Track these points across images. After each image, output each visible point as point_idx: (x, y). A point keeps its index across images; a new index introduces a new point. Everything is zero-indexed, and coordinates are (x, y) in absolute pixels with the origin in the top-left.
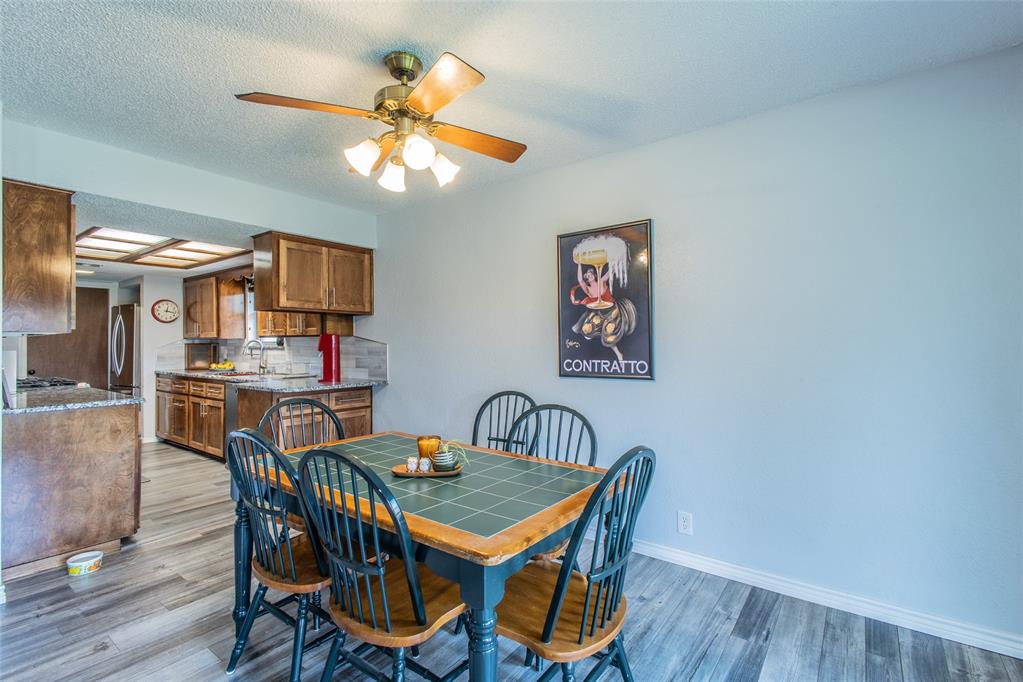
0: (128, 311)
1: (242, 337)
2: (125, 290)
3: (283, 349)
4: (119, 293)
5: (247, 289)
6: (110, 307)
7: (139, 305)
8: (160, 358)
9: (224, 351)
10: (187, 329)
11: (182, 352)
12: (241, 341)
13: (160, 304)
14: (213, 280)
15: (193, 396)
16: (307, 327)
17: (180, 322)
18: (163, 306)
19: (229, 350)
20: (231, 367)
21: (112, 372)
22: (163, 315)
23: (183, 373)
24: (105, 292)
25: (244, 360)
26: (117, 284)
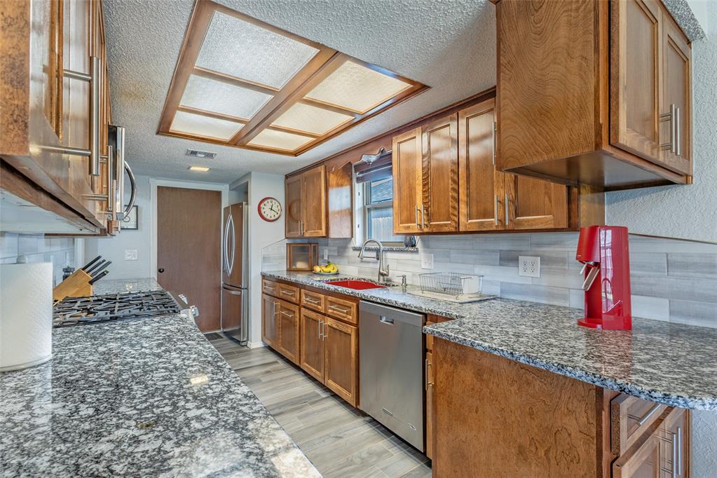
0: (238, 210)
1: (350, 237)
2: (234, 192)
3: (417, 252)
4: (229, 194)
5: (354, 180)
6: (223, 207)
7: (247, 204)
8: (265, 259)
9: (325, 252)
10: (289, 228)
11: (283, 251)
12: (347, 241)
13: (266, 202)
14: (321, 169)
15: (304, 307)
16: (517, 215)
17: (282, 221)
18: (268, 204)
19: (329, 251)
20: (335, 271)
21: (223, 271)
22: (268, 213)
23: (284, 275)
24: (219, 194)
25: (349, 263)
26: (228, 186)
